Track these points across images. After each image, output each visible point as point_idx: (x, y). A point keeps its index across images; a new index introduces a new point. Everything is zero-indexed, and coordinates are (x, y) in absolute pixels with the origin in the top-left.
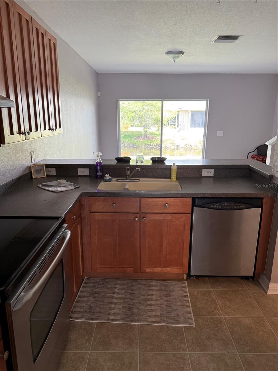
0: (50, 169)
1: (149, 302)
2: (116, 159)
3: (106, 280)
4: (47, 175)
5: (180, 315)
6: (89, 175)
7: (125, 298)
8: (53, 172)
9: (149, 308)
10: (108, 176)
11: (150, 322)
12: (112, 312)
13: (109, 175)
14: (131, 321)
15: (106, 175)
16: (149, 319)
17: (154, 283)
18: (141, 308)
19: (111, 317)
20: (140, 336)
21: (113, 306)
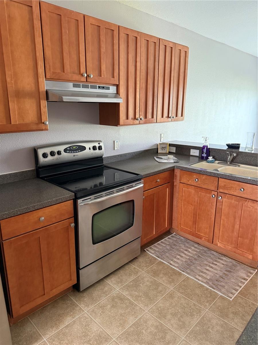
0: (172, 148)
1: (208, 268)
2: (228, 145)
3: (188, 241)
4: (169, 152)
5: (226, 287)
6: (198, 155)
7: (192, 257)
8: (174, 150)
9: (205, 271)
10: (210, 158)
11: (196, 278)
12: (175, 260)
13: (212, 157)
14: (183, 271)
15: (209, 157)
16: (197, 277)
17: (224, 258)
18: (198, 268)
19: (172, 262)
20: (181, 282)
21: (179, 257)
